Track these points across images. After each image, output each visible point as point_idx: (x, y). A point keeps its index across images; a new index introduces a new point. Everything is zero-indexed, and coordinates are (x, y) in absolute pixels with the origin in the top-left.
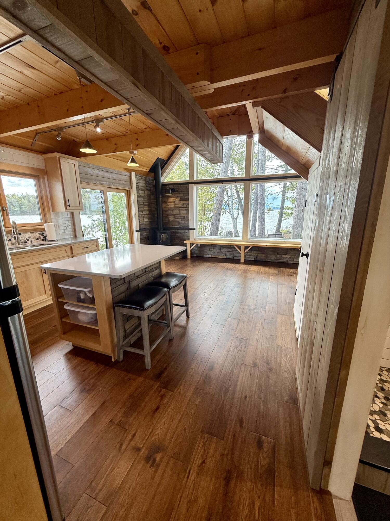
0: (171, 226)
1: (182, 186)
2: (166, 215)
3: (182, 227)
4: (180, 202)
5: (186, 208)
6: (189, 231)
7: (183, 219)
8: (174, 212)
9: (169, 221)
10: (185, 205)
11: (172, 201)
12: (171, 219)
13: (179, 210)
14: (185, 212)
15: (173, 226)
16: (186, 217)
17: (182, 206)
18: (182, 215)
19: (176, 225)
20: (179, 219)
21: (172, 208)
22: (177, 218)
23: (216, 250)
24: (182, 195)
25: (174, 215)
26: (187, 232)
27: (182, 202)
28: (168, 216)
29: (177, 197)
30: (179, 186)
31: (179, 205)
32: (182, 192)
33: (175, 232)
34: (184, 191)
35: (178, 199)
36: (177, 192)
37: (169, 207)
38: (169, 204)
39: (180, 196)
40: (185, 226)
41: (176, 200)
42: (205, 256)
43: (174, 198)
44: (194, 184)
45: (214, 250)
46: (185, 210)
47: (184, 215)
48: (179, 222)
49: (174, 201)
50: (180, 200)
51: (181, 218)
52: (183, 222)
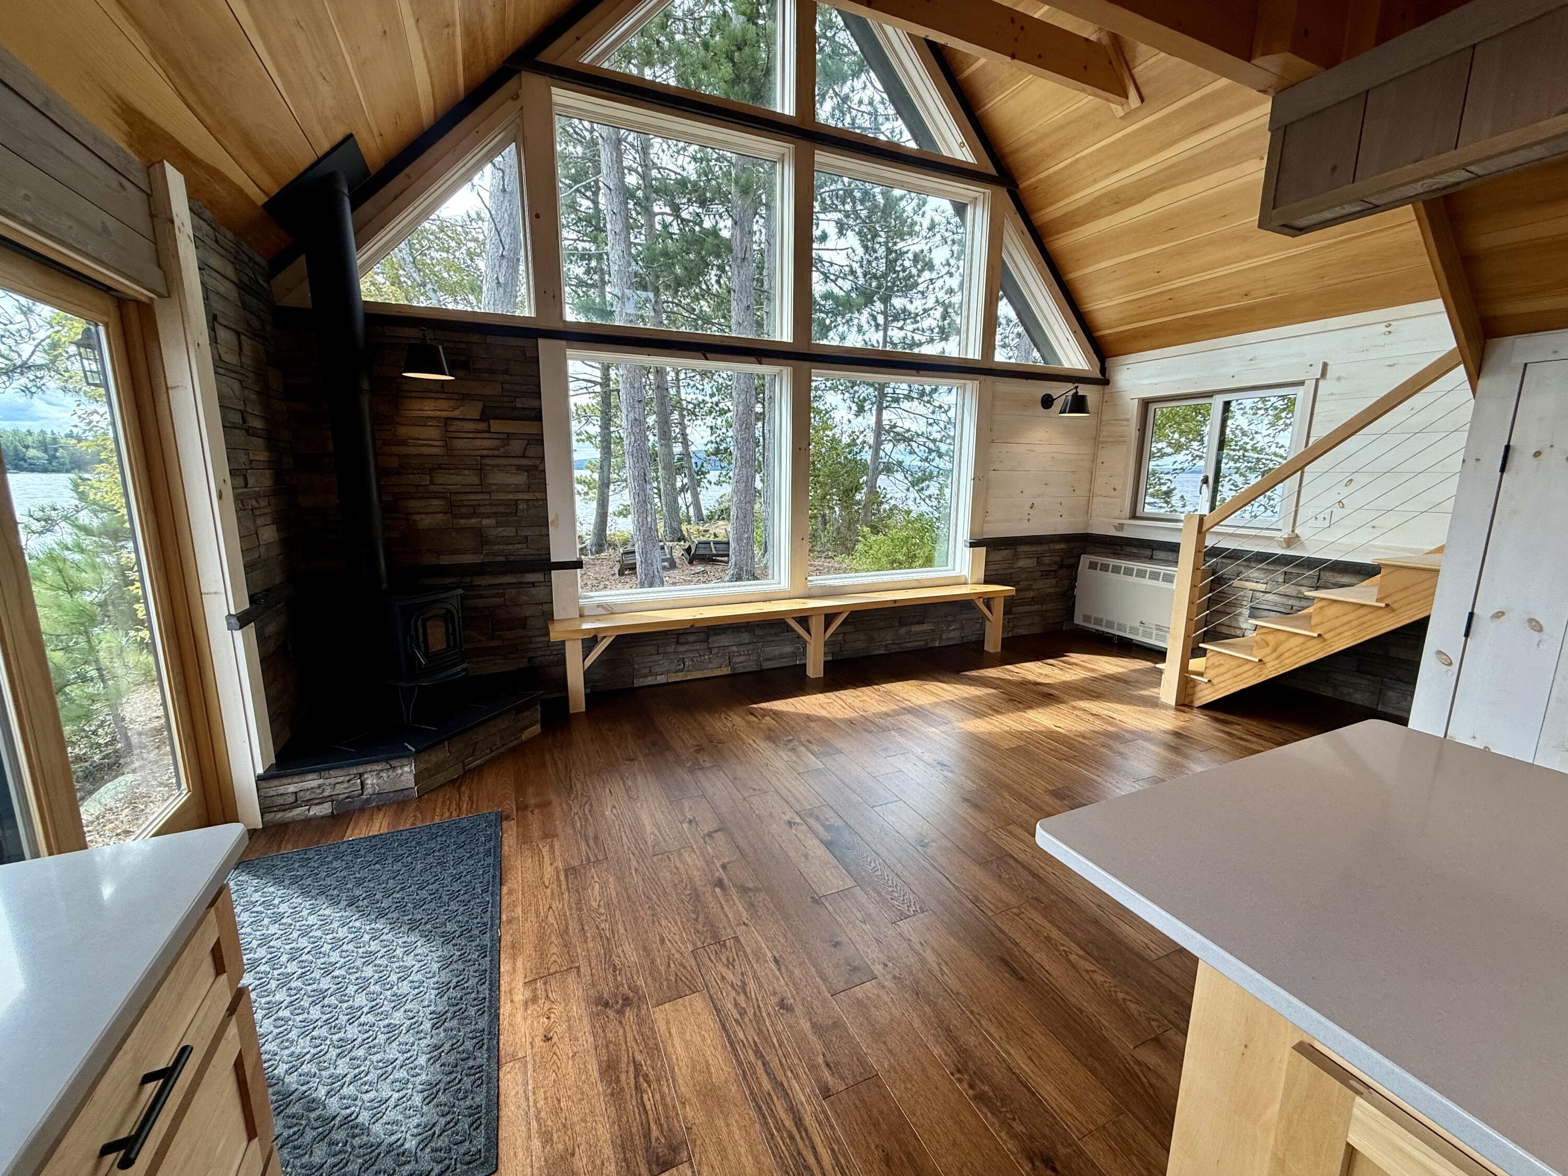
0: (429, 559)
1: (490, 339)
3: (500, 559)
4: (482, 426)
5: (524, 462)
6: (548, 575)
7: (506, 515)
8: (441, 478)
9: (412, 528)
10: (516, 446)
11: (429, 418)
12: (425, 522)
13: (481, 470)
14: (520, 479)
15: (439, 554)
16: (522, 506)
17: (497, 448)
18: (502, 496)
19: (465, 552)
20: (483, 516)
21: (428, 460)
22: (464, 510)
23: (686, 647)
24: (492, 390)
25: (446, 496)
26: (533, 584)
27: (496, 426)
28: (403, 504)
29: (465, 397)
31: (478, 443)
32: (492, 372)
34: (506, 372)
35: (474, 411)
37: (412, 450)
38: (403, 431)
39: (485, 398)
40: (520, 551)
41: (457, 413)
42: (638, 683)
43: (443, 404)
44: (565, 343)
45: (681, 648)
46: (519, 468)
47: (511, 497)
48: (478, 532)
49: (446, 419)
50: (484, 418)
51: (494, 509)
52: (509, 532)
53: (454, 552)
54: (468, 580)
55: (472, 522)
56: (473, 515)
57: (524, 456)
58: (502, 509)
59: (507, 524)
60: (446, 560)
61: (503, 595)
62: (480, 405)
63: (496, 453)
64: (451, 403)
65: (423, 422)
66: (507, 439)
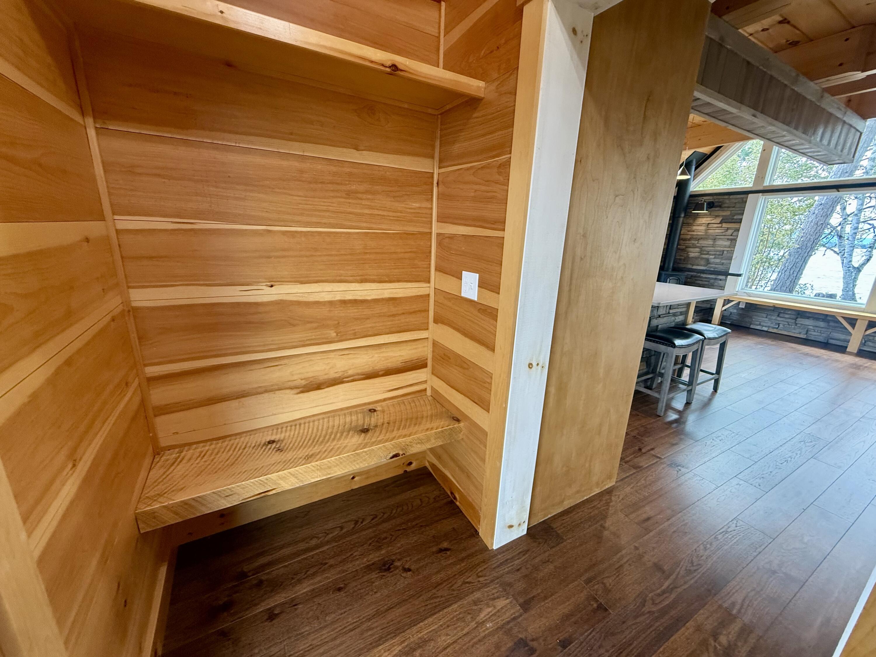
0: (689, 266)
1: (731, 197)
2: (684, 247)
3: (712, 269)
4: (720, 225)
5: (731, 237)
6: (726, 277)
7: (719, 255)
8: (701, 242)
9: (688, 257)
10: (730, 232)
11: (703, 223)
12: (692, 255)
14: (728, 243)
15: (693, 265)
16: (725, 252)
17: (722, 233)
18: (719, 249)
19: (701, 266)
20: (710, 255)
21: (699, 236)
22: (705, 252)
23: (782, 319)
24: (727, 213)
25: (701, 248)
26: (721, 280)
27: (724, 225)
28: (687, 249)
29: (717, 216)
30: (726, 197)
31: (717, 231)
32: (729, 207)
33: (695, 276)
34: (734, 207)
35: (718, 220)
36: (717, 209)
37: (695, 233)
38: (695, 228)
39: (723, 216)
40: (720, 268)
41: (712, 222)
42: (752, 326)
43: (709, 219)
44: (761, 194)
45: (779, 319)
46: (728, 239)
47: (722, 249)
48: (707, 260)
49: (709, 223)
50: (721, 223)
51: (715, 253)
52: (718, 261)
53: (698, 265)
54: (699, 274)
55: (706, 256)
56: (708, 254)
57: (731, 235)
58: (718, 253)
59: (718, 258)
60: (695, 267)
61: (709, 282)
62: (721, 219)
64: (712, 219)
65: (700, 225)
66: (727, 230)
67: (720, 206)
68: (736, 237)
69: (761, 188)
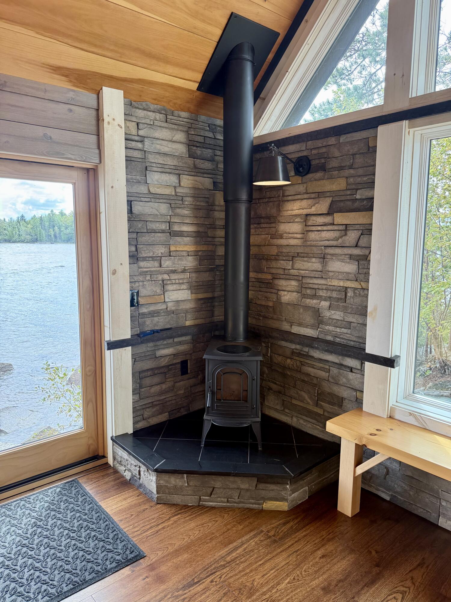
0: (286, 327)
1: (343, 139)
2: (270, 277)
3: (329, 338)
4: (328, 219)
5: (356, 252)
6: (362, 364)
7: (338, 300)
8: (299, 264)
9: (278, 302)
10: (352, 236)
11: (296, 216)
12: (286, 297)
13: (323, 258)
14: (351, 268)
15: (291, 324)
16: (350, 294)
17: (337, 239)
18: (335, 283)
19: (306, 327)
20: (320, 298)
21: (292, 250)
22: (309, 291)
24: (340, 185)
25: (300, 278)
26: (351, 370)
27: (340, 218)
28: (276, 282)
29: (319, 195)
30: (332, 141)
31: (325, 235)
32: (341, 168)
33: (300, 354)
34: (351, 167)
35: (324, 206)
36: (319, 175)
37: (284, 242)
38: (281, 227)
39: (332, 194)
40: (345, 335)
41: (313, 210)
43: (304, 203)
46: (351, 257)
47: (341, 284)
48: (317, 312)
49: (307, 215)
50: (330, 213)
51: (329, 294)
52: (337, 315)
53: (300, 325)
54: (306, 349)
55: (313, 302)
56: (314, 296)
57: (357, 246)
58: (335, 294)
59: (337, 308)
60: (295, 330)
61: (328, 371)
62: (328, 201)
63: (334, 243)
64: (310, 202)
65: (291, 219)
66: (346, 230)
67: (323, 168)
68: (365, 252)
69: (403, 106)
